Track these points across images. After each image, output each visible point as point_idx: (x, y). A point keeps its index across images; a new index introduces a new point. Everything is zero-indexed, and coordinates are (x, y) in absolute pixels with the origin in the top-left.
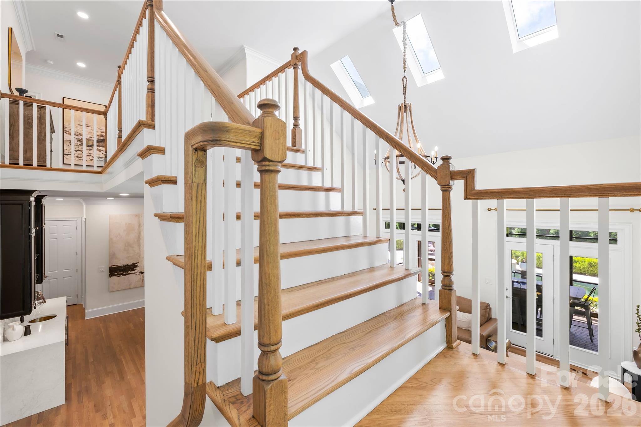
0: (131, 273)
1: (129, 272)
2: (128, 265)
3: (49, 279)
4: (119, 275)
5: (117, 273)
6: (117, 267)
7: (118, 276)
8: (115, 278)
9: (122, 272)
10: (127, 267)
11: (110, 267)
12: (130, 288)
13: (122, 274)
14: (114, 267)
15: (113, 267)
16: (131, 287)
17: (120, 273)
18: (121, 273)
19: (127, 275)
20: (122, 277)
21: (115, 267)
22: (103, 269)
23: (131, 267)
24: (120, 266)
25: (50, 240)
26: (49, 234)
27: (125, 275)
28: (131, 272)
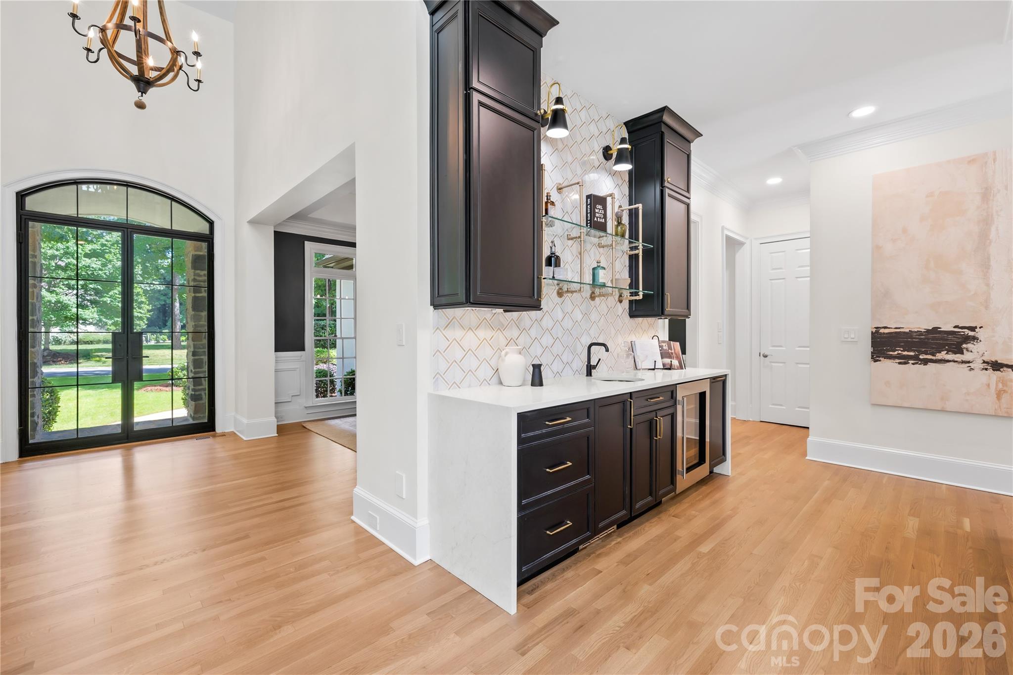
0: (948, 361)
1: (939, 356)
2: (935, 330)
3: (771, 362)
4: (904, 360)
5: (896, 353)
6: (896, 333)
7: (900, 363)
8: (888, 366)
9: (914, 351)
10: (933, 339)
11: (874, 330)
12: (943, 411)
13: (916, 358)
14: (886, 331)
15: (882, 331)
16: (949, 406)
17: (906, 353)
18: (912, 354)
19: (931, 365)
20: (912, 369)
21: (889, 333)
22: (852, 336)
23: (947, 340)
24: (907, 330)
25: (773, 281)
26: (772, 270)
27: (926, 362)
28: (950, 357)
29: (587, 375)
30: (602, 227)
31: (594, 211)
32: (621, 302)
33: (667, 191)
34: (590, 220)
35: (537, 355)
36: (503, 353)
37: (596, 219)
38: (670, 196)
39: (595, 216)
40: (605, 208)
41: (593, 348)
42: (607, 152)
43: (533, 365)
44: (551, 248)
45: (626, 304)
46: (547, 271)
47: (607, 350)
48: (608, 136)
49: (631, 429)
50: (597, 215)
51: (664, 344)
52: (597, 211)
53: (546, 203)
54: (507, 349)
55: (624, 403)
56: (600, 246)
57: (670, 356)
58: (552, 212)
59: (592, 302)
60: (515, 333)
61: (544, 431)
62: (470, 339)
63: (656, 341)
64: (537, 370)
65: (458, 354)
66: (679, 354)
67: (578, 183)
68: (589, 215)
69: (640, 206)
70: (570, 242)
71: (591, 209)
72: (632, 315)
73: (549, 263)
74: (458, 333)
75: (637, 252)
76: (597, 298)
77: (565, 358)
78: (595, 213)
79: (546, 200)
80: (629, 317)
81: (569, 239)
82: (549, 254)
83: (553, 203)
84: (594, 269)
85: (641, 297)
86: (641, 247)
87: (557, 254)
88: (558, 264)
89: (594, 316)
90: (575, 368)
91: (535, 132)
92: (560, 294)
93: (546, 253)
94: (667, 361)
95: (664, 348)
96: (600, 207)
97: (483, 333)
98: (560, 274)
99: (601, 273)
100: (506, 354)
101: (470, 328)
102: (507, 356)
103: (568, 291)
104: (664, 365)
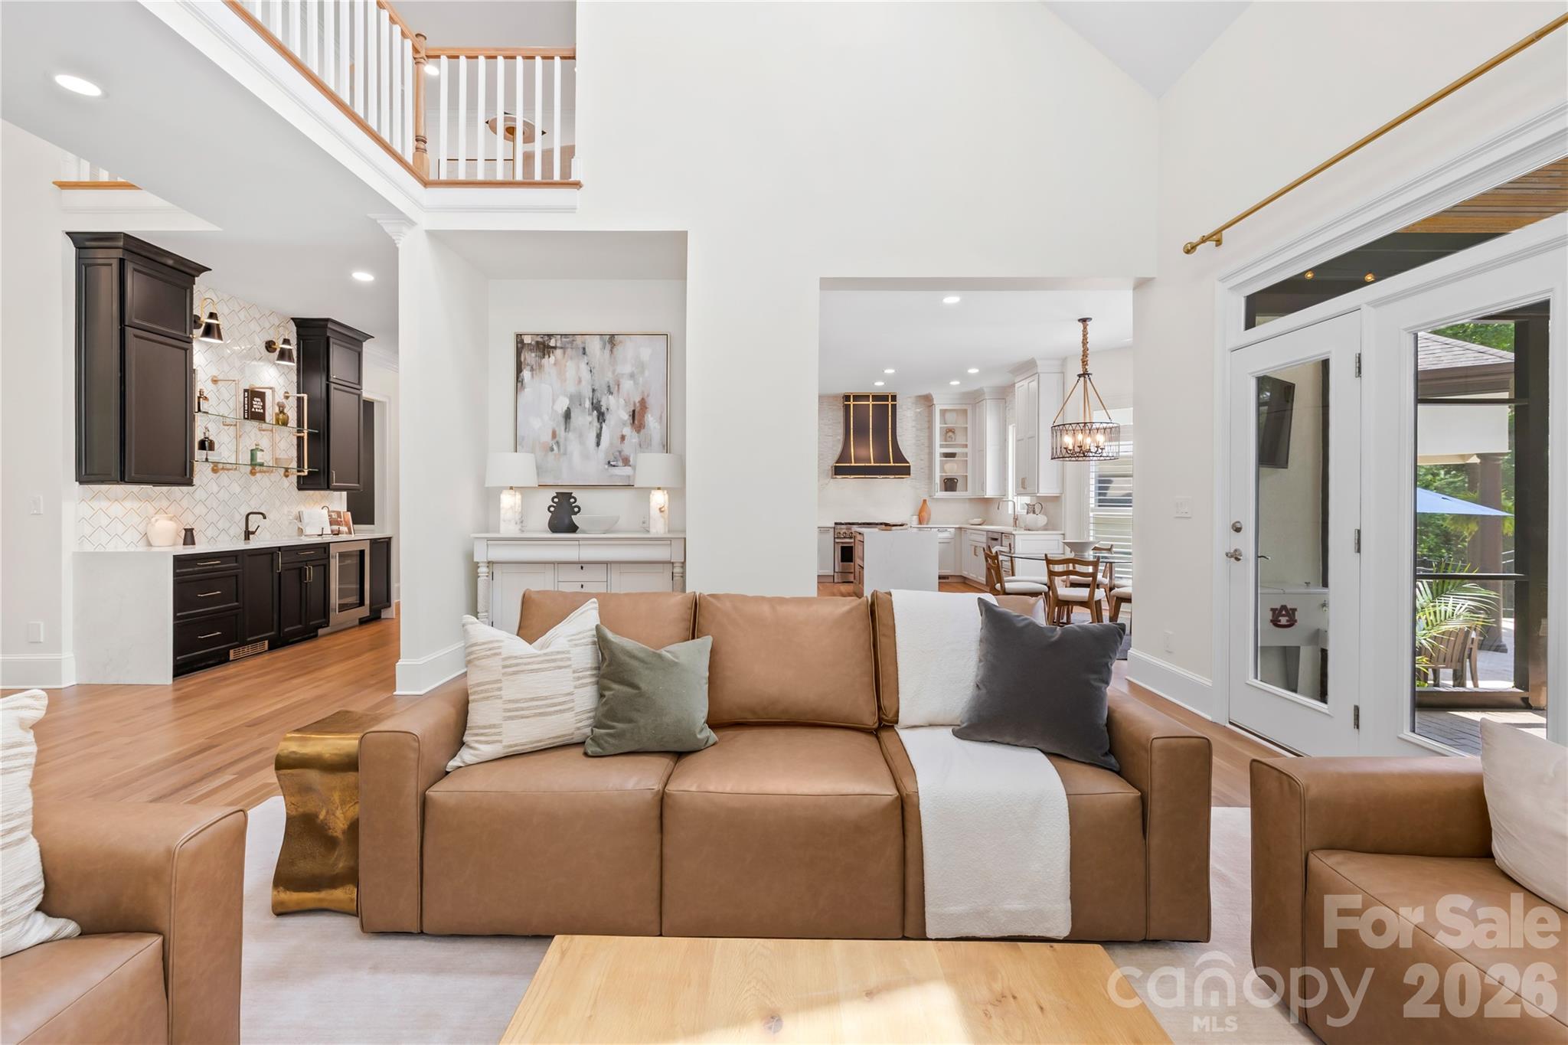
29: (245, 539)
30: (260, 417)
31: (252, 403)
32: (287, 476)
33: (333, 386)
34: (248, 410)
35: (189, 521)
36: (153, 520)
37: (253, 410)
38: (335, 389)
39: (252, 407)
40: (263, 401)
41: (251, 516)
42: (270, 346)
43: (185, 529)
44: (205, 433)
45: (293, 479)
46: (199, 455)
47: (265, 518)
48: (271, 331)
49: (280, 573)
50: (255, 406)
51: (333, 514)
52: (254, 403)
53: (199, 398)
54: (157, 517)
55: (272, 554)
56: (261, 430)
57: (338, 523)
58: (204, 406)
59: (253, 478)
60: (165, 503)
61: (196, 569)
62: (116, 509)
63: (325, 511)
64: (189, 533)
65: (105, 521)
66: (349, 522)
67: (234, 381)
68: (246, 406)
69: (305, 396)
70: (226, 427)
71: (248, 401)
72: (300, 488)
73: (202, 446)
74: (104, 504)
75: (302, 434)
76: (257, 474)
77: (220, 525)
78: (252, 405)
79: (199, 395)
80: (296, 489)
81: (224, 425)
82: (202, 437)
83: (206, 398)
84: (252, 450)
85: (306, 473)
86: (306, 432)
87: (210, 438)
88: (212, 448)
89: (254, 489)
90: (232, 535)
91: (188, 351)
92: (215, 471)
93: (199, 436)
94: (335, 527)
95: (333, 517)
96: (259, 400)
97: (128, 504)
98: (213, 456)
99: (259, 454)
100: (157, 520)
101: (116, 500)
102: (158, 523)
103: (223, 469)
104: (332, 531)
